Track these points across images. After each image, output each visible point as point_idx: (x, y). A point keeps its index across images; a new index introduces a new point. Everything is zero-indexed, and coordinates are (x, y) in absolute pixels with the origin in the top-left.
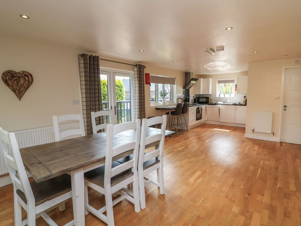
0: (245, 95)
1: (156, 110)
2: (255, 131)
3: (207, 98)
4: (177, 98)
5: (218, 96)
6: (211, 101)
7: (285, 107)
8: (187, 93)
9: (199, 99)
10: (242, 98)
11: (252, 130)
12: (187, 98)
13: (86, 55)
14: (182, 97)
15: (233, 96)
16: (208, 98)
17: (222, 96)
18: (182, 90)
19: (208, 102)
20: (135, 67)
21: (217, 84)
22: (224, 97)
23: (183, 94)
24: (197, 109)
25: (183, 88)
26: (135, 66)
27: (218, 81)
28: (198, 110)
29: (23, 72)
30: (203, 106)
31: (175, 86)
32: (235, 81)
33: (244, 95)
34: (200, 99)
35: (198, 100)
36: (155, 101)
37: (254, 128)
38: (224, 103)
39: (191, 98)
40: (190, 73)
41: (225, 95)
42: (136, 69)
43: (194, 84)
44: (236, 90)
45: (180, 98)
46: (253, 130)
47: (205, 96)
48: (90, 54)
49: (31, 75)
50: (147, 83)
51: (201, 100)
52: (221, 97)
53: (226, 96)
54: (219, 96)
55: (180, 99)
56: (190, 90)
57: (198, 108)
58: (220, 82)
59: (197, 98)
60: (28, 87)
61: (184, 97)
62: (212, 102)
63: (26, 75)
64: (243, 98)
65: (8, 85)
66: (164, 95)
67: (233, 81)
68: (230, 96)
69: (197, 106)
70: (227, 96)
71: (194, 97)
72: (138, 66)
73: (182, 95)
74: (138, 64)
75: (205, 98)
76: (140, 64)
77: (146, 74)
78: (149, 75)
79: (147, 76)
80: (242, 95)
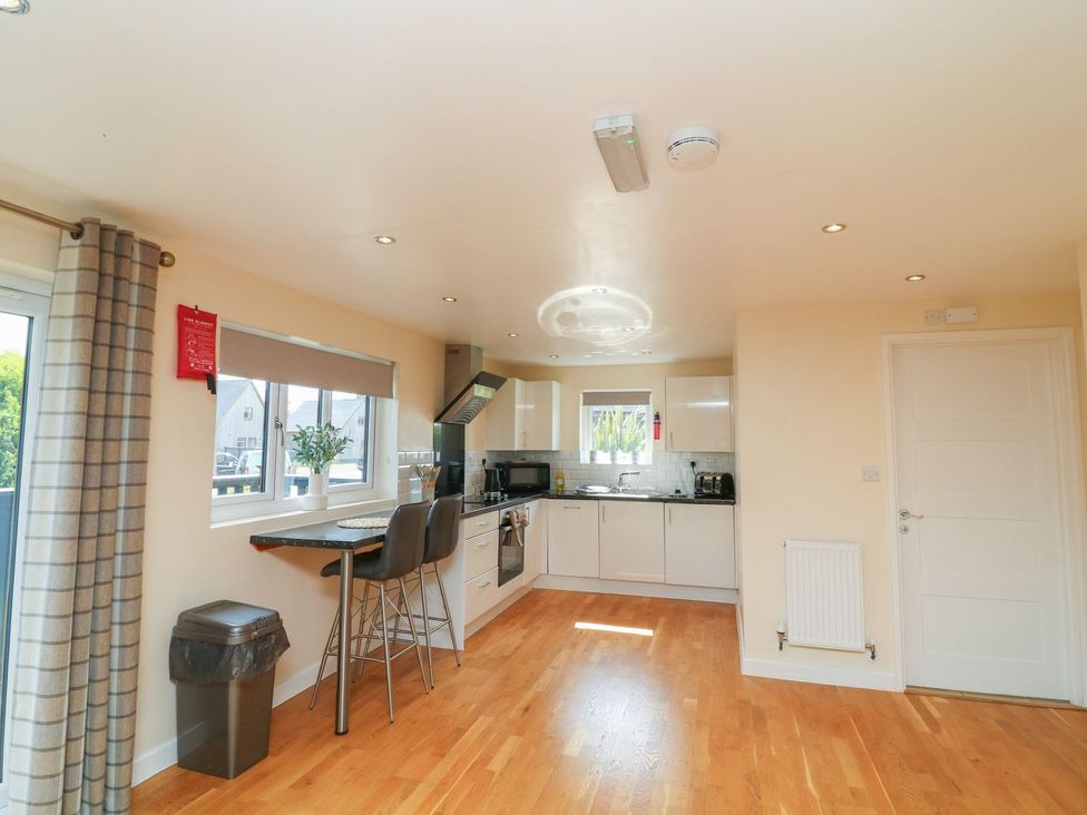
0: (693, 458)
2: (789, 639)
3: (544, 469)
4: (400, 471)
5: (585, 458)
6: (560, 482)
7: (904, 514)
8: (451, 443)
9: (508, 473)
11: (777, 638)
12: (450, 467)
14: (430, 465)
15: (645, 457)
16: (547, 466)
17: (603, 458)
18: (427, 428)
19: (548, 487)
20: (67, 238)
21: (581, 407)
22: (610, 463)
23: (435, 449)
24: (501, 527)
25: (436, 420)
26: (66, 234)
27: (584, 394)
28: (508, 528)
30: (526, 505)
31: (391, 407)
32: (651, 396)
33: (690, 456)
34: (514, 472)
35: (505, 478)
36: (263, 490)
37: (786, 625)
38: (614, 490)
39: (473, 469)
40: (469, 347)
41: (613, 454)
42: (76, 252)
43: (483, 402)
44: (657, 437)
45: (417, 471)
46: (783, 635)
47: (531, 459)
50: (184, 372)
51: (518, 478)
52: (599, 466)
53: (617, 463)
54: (592, 459)
55: (419, 474)
56: (470, 429)
57: (507, 522)
58: (591, 399)
59: (498, 465)
61: (436, 465)
62: (562, 486)
64: (687, 469)
66: (319, 449)
67: (641, 398)
68: (635, 459)
69: (503, 511)
70: (624, 459)
71: (484, 461)
72: (90, 234)
73: (430, 451)
74: (105, 221)
75: (534, 469)
76: (121, 227)
77: (184, 313)
78: (212, 318)
79: (195, 326)
80: (684, 457)
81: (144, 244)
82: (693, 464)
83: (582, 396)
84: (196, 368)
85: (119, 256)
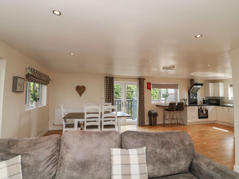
1: (156, 106)
5: (230, 98)
6: (224, 103)
9: (209, 101)
13: (108, 77)
16: (219, 100)
19: (220, 104)
21: (229, 88)
24: (199, 109)
25: (188, 92)
27: (230, 85)
28: (201, 109)
29: (82, 86)
30: (208, 106)
31: (178, 90)
36: (159, 100)
39: (200, 100)
40: (194, 79)
42: (138, 80)
48: (109, 76)
49: (85, 87)
50: (148, 88)
51: (211, 102)
54: (232, 99)
56: (199, 93)
60: (83, 92)
63: (83, 87)
65: (77, 91)
66: (165, 96)
69: (200, 107)
71: (204, 99)
74: (140, 78)
75: (216, 100)
76: (141, 78)
77: (147, 83)
78: (150, 83)
79: (149, 84)
81: (143, 78)
84: (149, 88)
85: (141, 80)
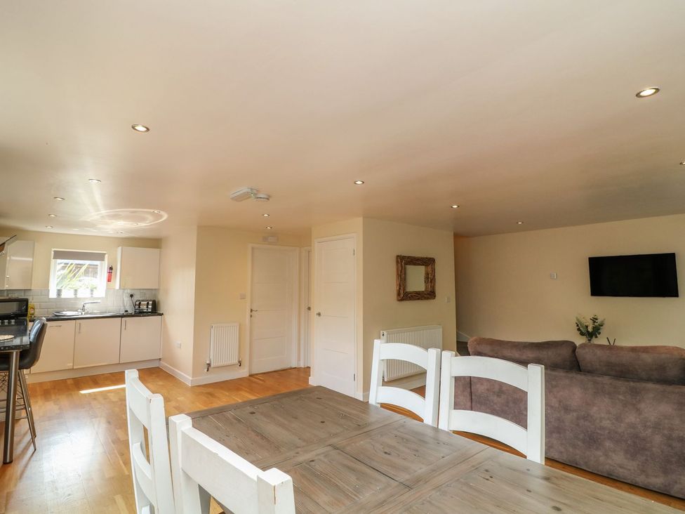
0: (132, 292)
2: (212, 366)
3: (24, 303)
7: (251, 311)
10: (123, 300)
15: (100, 293)
17: (67, 294)
22: (73, 296)
27: (55, 251)
32: (106, 256)
33: (129, 292)
37: (210, 360)
41: (75, 290)
44: (109, 280)
46: (209, 365)
47: (15, 296)
52: (65, 299)
53: (78, 296)
58: (58, 255)
64: (127, 300)
67: (100, 257)
68: (92, 294)
70: (83, 294)
75: (15, 303)
80: (126, 291)
82: (132, 296)
83: (53, 252)
